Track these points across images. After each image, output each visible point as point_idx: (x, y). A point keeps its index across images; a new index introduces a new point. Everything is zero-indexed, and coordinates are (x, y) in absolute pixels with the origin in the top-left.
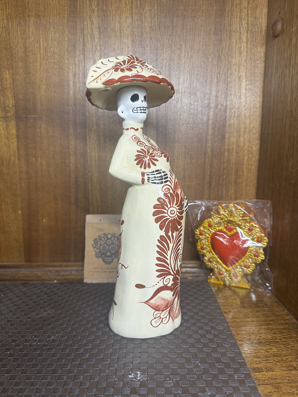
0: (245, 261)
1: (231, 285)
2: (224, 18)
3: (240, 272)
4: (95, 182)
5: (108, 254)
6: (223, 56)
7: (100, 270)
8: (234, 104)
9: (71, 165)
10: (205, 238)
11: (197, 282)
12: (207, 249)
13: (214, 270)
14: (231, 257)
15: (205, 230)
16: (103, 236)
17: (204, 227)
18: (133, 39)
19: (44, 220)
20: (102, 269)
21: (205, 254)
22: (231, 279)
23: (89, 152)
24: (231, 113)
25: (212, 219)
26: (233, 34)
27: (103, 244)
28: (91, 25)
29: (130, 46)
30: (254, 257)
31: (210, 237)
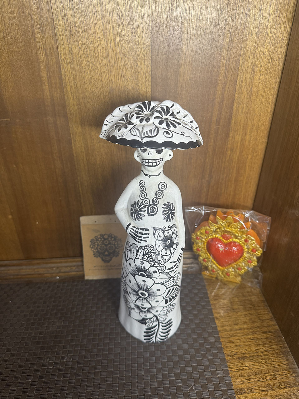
0: (238, 264)
1: (223, 280)
4: (85, 186)
5: (106, 253)
10: (201, 242)
12: (203, 251)
13: (208, 267)
15: (201, 235)
16: (99, 236)
20: (101, 266)
21: (200, 255)
25: (209, 227)
27: (100, 244)
30: (247, 263)
31: (206, 241)
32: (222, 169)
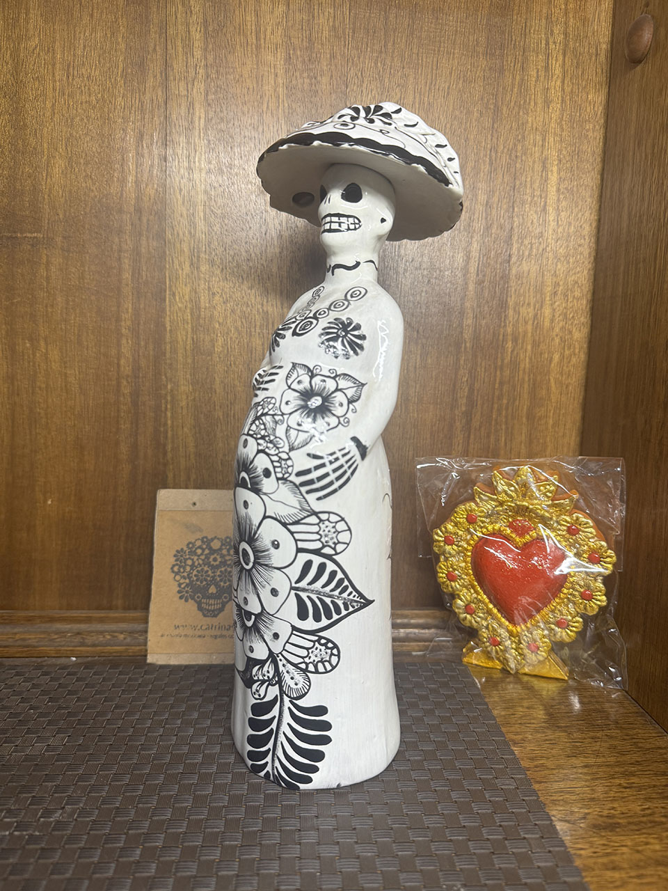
0: (559, 610)
1: (522, 671)
2: (509, 17)
3: (544, 636)
4: (182, 407)
5: (212, 590)
6: (505, 109)
7: (190, 632)
8: (529, 224)
9: (122, 362)
10: (458, 553)
11: (437, 663)
12: (464, 579)
13: (480, 632)
14: (525, 600)
15: (458, 531)
16: (199, 543)
17: (456, 524)
18: (289, 54)
19: (49, 502)
20: (195, 628)
21: (457, 592)
22: (520, 654)
23: (171, 330)
24: (523, 248)
25: (477, 504)
26: (532, 57)
27: (199, 564)
28: (184, 15)
29: (281, 72)
30: (580, 601)
31: (470, 548)
32: (497, 386)
